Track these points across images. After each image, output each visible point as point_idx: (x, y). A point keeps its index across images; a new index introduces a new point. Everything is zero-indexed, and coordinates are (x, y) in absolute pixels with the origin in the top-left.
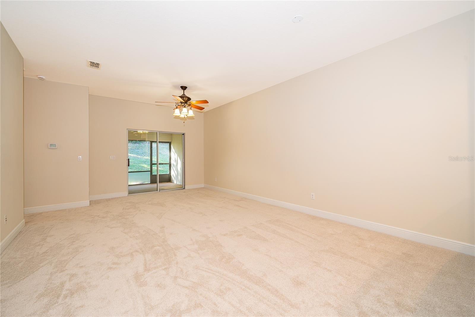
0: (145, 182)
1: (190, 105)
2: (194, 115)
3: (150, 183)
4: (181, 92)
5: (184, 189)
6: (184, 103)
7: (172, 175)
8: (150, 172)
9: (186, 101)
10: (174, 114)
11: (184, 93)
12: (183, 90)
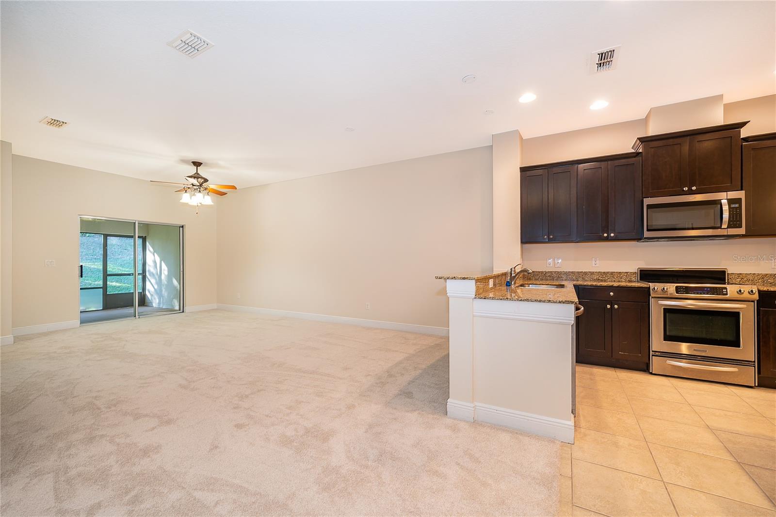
0: (88, 308)
1: (206, 189)
2: (213, 204)
3: (101, 309)
4: (192, 170)
5: (183, 312)
6: (198, 186)
7: (147, 293)
8: (102, 289)
9: (201, 183)
10: (181, 201)
11: (197, 171)
12: (196, 167)
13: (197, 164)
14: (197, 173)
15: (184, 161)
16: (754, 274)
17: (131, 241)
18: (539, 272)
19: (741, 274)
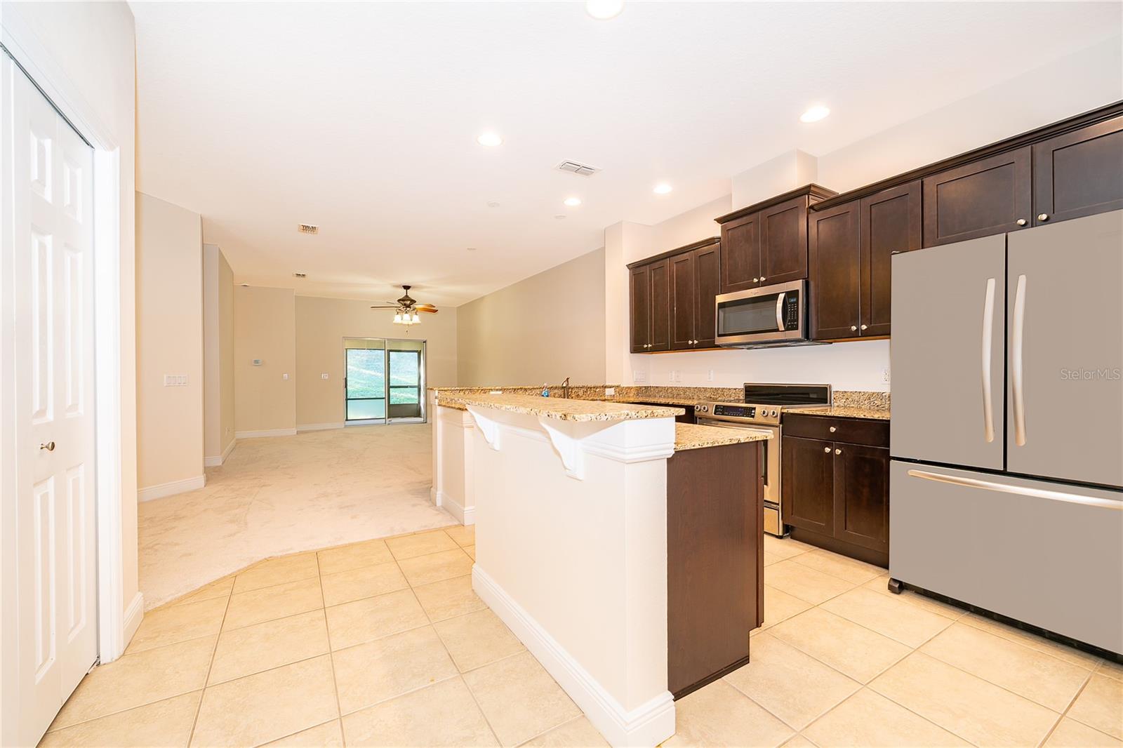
1: (413, 309)
7: (421, 405)
9: (407, 303)
11: (406, 294)
12: (406, 291)
13: (407, 288)
14: (407, 296)
15: (398, 286)
16: (860, 392)
17: (384, 351)
18: (662, 388)
19: (845, 392)
